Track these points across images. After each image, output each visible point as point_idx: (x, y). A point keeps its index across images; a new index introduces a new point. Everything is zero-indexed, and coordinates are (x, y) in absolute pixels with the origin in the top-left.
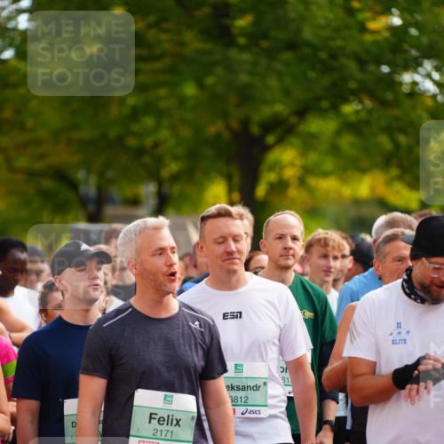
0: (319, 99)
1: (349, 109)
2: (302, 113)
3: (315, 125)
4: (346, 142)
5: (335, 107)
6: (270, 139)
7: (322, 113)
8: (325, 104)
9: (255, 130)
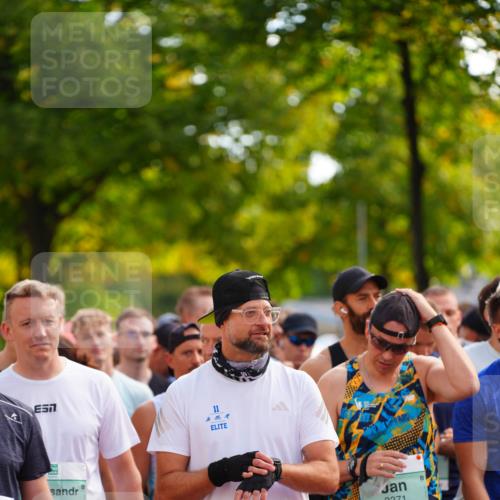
1: (151, 174)
5: (135, 172)
6: (64, 208)
7: (122, 178)
8: (125, 168)
9: (47, 197)
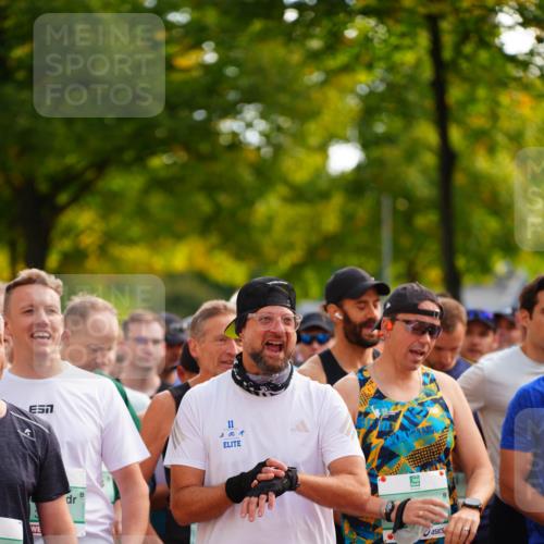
0: (121, 150)
1: (159, 162)
2: (101, 165)
3: (117, 181)
4: (156, 201)
5: (141, 160)
6: (63, 198)
7: (127, 166)
8: (129, 155)
9: (43, 187)
